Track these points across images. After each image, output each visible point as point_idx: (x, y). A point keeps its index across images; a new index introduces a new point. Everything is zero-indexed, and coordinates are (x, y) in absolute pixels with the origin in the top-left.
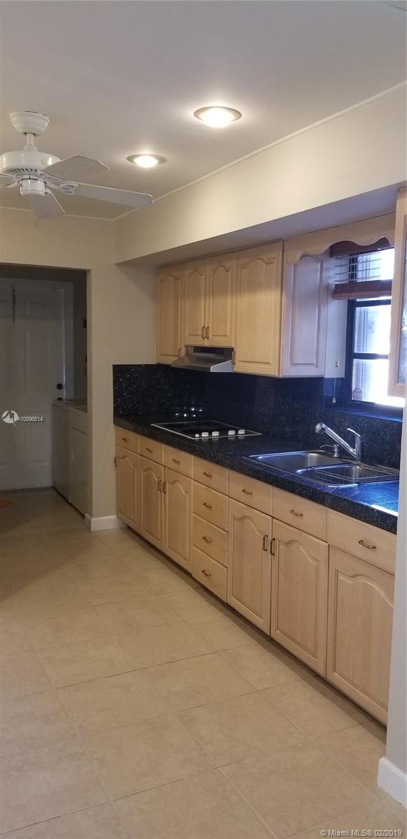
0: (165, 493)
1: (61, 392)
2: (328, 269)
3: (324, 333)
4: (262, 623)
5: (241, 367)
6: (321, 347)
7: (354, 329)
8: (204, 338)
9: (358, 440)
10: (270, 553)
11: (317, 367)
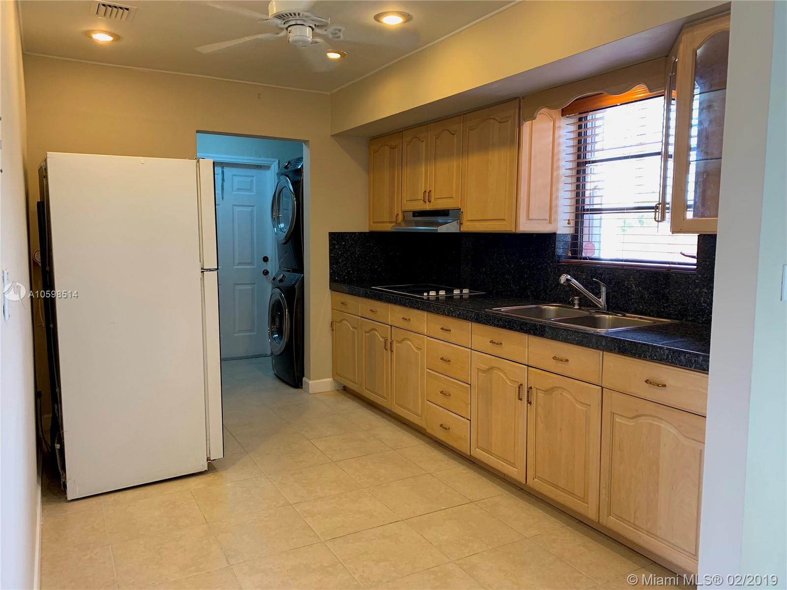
0: (392, 351)
1: (267, 264)
2: (560, 127)
3: (558, 189)
4: (515, 472)
5: (469, 227)
6: (554, 203)
7: (584, 186)
8: (426, 202)
9: (603, 289)
10: (526, 402)
11: (550, 222)
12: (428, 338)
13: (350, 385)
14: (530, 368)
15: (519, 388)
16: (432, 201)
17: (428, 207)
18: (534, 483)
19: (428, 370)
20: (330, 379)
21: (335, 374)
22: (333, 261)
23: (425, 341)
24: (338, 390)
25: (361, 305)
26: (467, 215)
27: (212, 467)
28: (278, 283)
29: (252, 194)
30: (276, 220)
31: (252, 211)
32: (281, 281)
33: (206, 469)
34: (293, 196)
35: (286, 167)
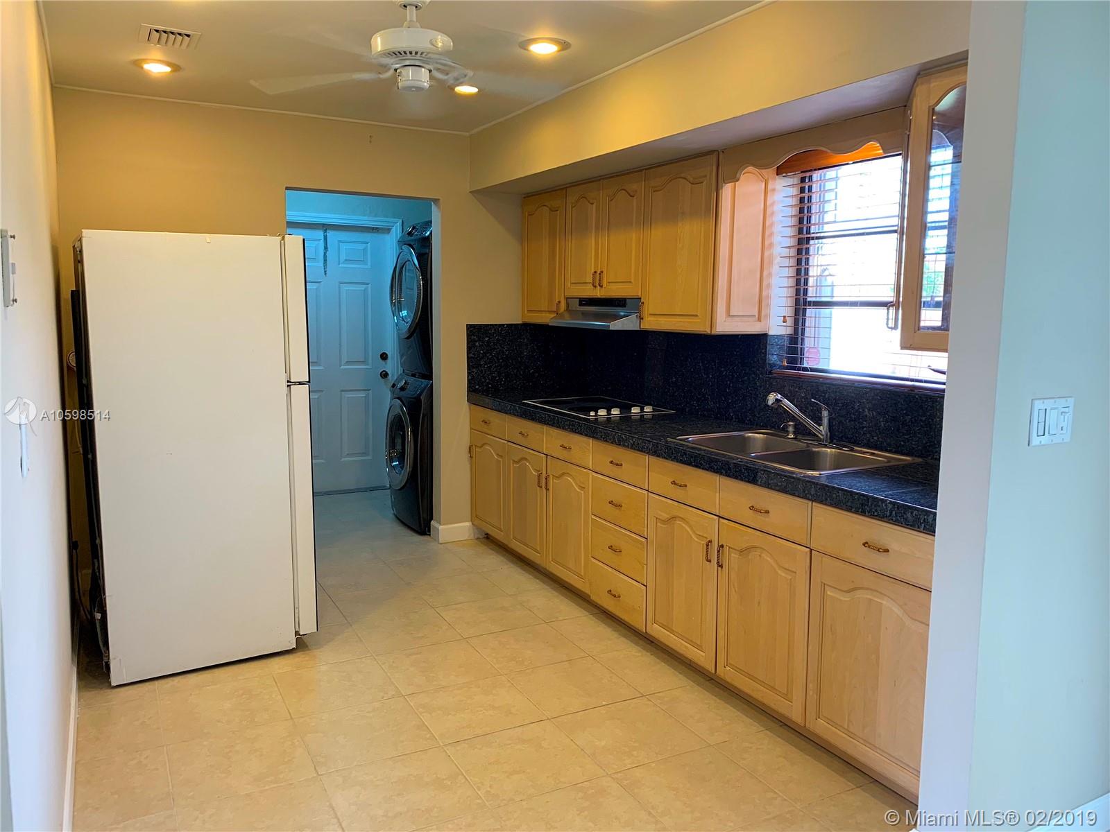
0: (547, 489)
1: (386, 364)
2: (774, 190)
3: (770, 275)
4: (702, 657)
5: (652, 322)
6: (764, 294)
7: (807, 271)
8: (596, 287)
9: (825, 414)
10: (716, 565)
11: (759, 320)
12: (594, 474)
13: (494, 533)
14: (720, 519)
15: (707, 545)
16: (605, 285)
17: (598, 293)
18: (725, 672)
19: (593, 517)
20: (468, 524)
21: (475, 517)
22: (473, 363)
23: (591, 477)
24: (478, 539)
25: (508, 426)
26: (649, 307)
27: (302, 644)
28: (399, 392)
29: (366, 267)
30: (397, 306)
31: (365, 290)
32: (402, 389)
33: (294, 646)
34: (419, 273)
35: (410, 234)
